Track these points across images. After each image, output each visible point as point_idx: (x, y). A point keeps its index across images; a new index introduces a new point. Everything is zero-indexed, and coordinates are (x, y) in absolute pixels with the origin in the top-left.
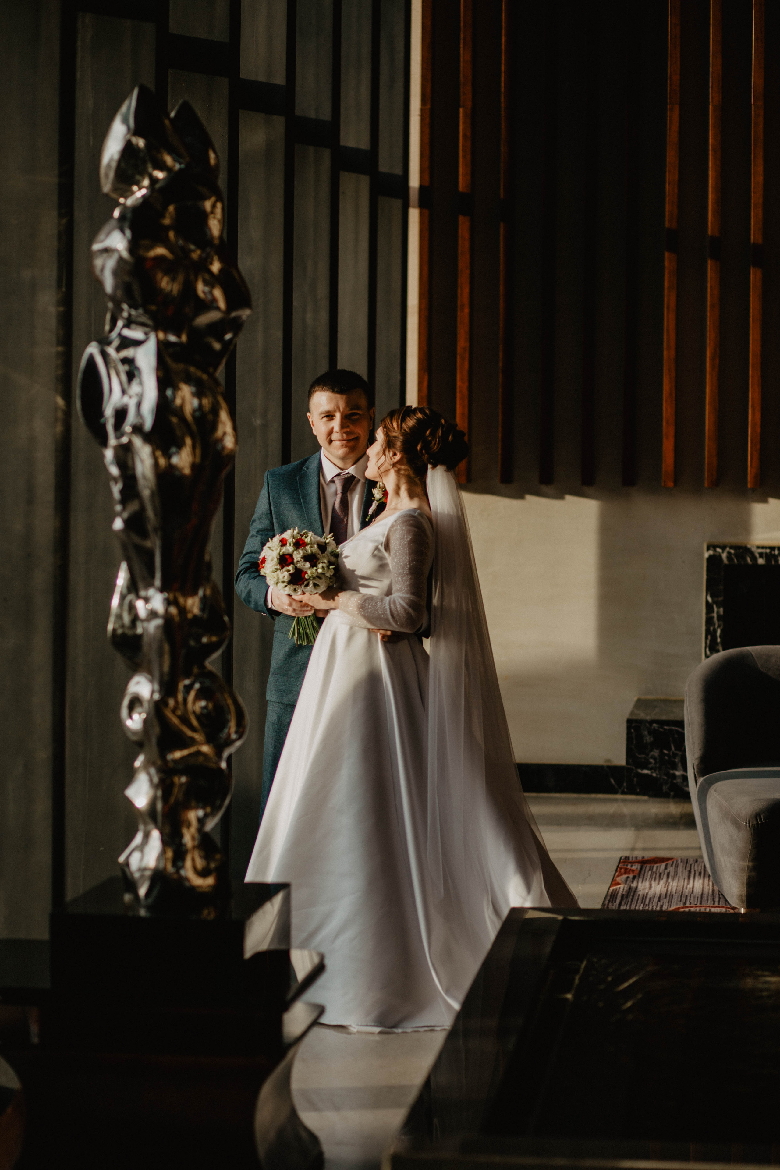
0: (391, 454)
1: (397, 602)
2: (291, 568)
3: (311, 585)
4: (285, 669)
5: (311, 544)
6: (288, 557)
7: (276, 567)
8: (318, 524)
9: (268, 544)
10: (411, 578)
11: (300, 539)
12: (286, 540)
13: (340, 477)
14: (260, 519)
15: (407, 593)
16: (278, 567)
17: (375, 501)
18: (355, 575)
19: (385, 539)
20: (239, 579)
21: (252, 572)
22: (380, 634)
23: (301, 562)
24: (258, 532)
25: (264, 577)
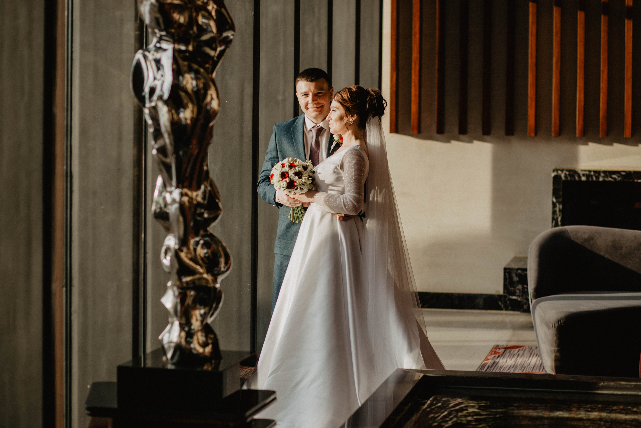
1: (347, 198)
2: (287, 180)
3: (299, 189)
4: (285, 236)
5: (299, 166)
6: (286, 173)
7: (279, 179)
8: (303, 154)
10: (355, 185)
11: (292, 163)
12: (285, 164)
13: (315, 128)
14: (271, 152)
15: (353, 193)
16: (281, 179)
17: (335, 142)
18: (324, 183)
19: (340, 163)
20: (259, 185)
21: (267, 182)
22: (338, 216)
23: (293, 176)
24: (269, 159)
25: (273, 185)
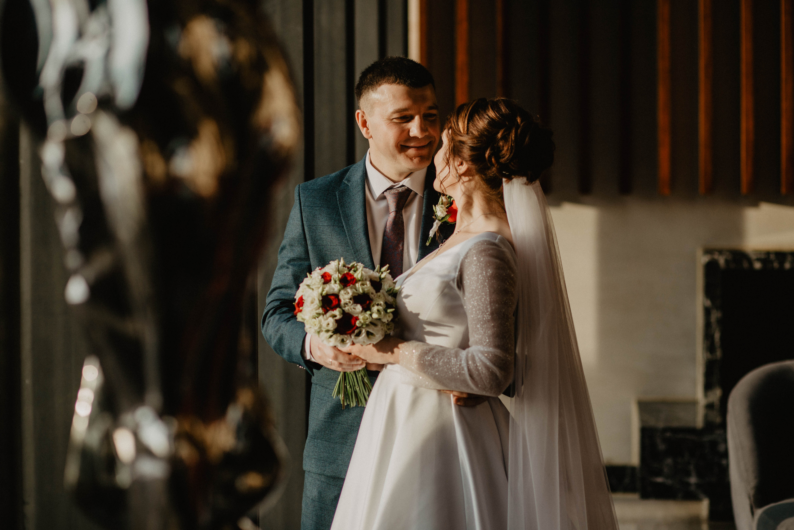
0: (457, 163)
1: (477, 358)
2: (337, 312)
3: (364, 334)
4: (327, 432)
5: (362, 280)
6: (332, 298)
7: (317, 311)
8: (366, 252)
9: (306, 281)
10: (493, 326)
11: (347, 273)
12: (330, 276)
13: (393, 191)
14: (291, 245)
15: (490, 346)
16: (321, 311)
17: (437, 221)
18: (419, 320)
19: (457, 273)
20: (267, 321)
21: (284, 313)
22: (454, 396)
23: (350, 305)
24: (289, 262)
25: (302, 324)
